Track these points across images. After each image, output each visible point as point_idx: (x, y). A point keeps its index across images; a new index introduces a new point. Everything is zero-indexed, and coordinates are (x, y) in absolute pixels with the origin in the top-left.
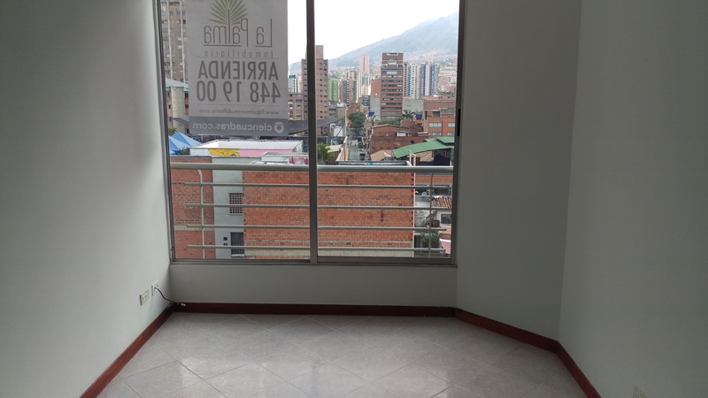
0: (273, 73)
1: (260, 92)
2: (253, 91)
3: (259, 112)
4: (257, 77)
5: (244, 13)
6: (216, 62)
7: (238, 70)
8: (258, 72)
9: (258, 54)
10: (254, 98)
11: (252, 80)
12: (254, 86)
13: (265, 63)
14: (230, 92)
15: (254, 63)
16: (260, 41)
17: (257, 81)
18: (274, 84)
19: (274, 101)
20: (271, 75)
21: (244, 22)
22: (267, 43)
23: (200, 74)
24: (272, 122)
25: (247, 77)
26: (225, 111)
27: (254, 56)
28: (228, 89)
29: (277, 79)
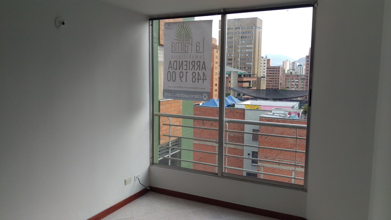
0: (204, 67)
1: (197, 77)
2: (194, 77)
3: (196, 88)
4: (196, 69)
5: (191, 35)
6: (176, 61)
7: (187, 65)
8: (196, 66)
9: (197, 57)
10: (194, 81)
11: (193, 71)
12: (194, 74)
13: (200, 62)
14: (182, 77)
15: (194, 61)
16: (198, 50)
17: (195, 71)
18: (204, 73)
19: (203, 82)
20: (202, 68)
21: (191, 39)
22: (201, 50)
23: (169, 67)
24: (201, 93)
25: (191, 69)
26: (180, 87)
27: (195, 58)
28: (181, 76)
29: (205, 70)
